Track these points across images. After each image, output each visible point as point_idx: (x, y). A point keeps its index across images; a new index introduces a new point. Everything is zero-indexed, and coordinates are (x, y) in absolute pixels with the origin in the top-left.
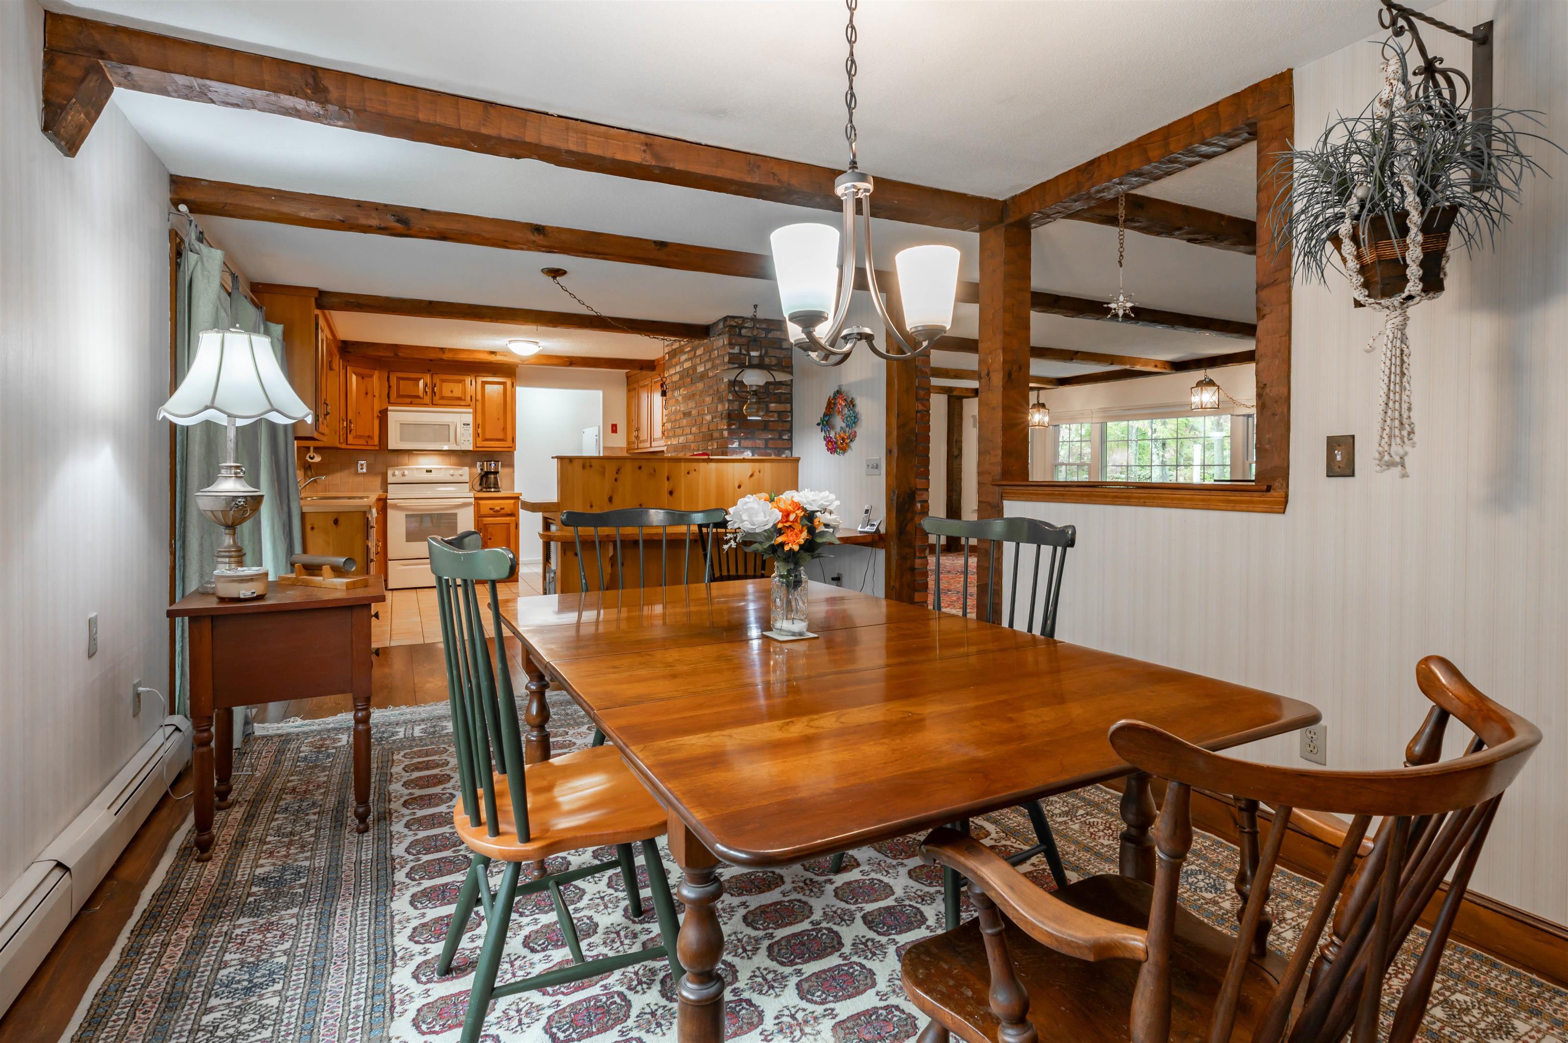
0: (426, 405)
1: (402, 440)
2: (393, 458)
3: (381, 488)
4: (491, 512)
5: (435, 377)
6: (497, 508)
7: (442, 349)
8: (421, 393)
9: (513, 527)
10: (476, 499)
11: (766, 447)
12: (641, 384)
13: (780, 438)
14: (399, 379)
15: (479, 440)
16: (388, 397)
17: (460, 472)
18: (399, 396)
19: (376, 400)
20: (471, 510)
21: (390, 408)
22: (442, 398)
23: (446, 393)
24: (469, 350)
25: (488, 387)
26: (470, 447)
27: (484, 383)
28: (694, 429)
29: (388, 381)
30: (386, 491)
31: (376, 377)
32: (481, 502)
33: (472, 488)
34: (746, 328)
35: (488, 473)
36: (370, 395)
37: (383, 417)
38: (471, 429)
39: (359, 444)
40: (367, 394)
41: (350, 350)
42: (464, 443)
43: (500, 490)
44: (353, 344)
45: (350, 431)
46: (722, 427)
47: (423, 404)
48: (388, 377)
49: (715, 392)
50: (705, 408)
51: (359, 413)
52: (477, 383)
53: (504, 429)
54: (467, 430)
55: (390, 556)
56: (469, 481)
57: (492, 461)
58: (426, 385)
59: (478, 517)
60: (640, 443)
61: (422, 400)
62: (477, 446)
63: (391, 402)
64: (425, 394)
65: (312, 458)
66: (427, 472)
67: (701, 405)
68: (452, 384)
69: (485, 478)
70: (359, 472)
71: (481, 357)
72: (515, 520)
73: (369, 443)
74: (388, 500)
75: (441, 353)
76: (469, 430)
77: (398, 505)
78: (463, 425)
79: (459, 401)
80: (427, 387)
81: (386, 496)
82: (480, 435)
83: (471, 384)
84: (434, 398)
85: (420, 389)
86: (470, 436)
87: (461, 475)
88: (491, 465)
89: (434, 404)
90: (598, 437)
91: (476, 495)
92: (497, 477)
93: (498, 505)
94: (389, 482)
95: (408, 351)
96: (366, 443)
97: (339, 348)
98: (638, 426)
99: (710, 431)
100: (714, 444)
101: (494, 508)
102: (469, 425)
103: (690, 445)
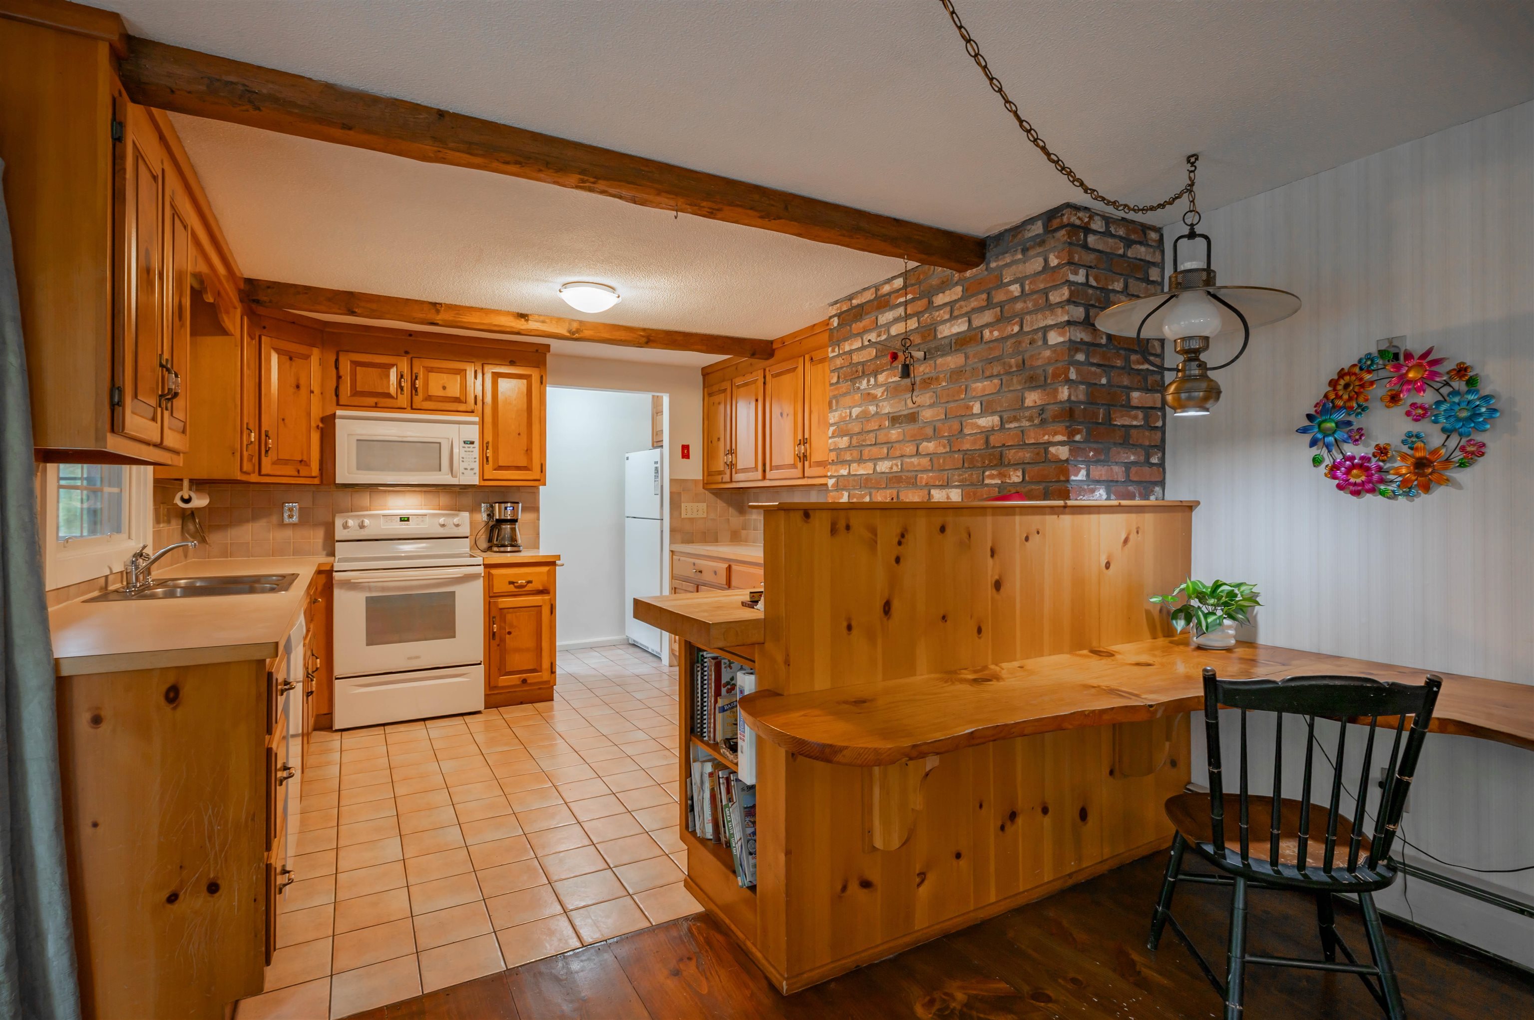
0: (401, 409)
1: (359, 468)
2: (345, 499)
3: (324, 549)
4: (511, 588)
5: (416, 362)
6: (522, 582)
7: (435, 305)
8: (393, 390)
9: (546, 611)
10: (487, 566)
11: (1128, 481)
12: (739, 381)
13: (1147, 461)
14: (355, 364)
15: (488, 468)
16: (337, 395)
17: (456, 520)
18: (355, 393)
19: (315, 400)
20: (477, 588)
21: (339, 413)
22: (429, 398)
23: (435, 389)
24: (481, 310)
25: (504, 384)
26: (474, 479)
27: (496, 376)
28: (929, 446)
29: (337, 368)
30: (332, 554)
31: (315, 360)
32: (494, 571)
33: (475, 546)
34: (1095, 232)
35: (501, 522)
36: (304, 391)
37: (327, 428)
38: (476, 450)
39: (283, 474)
40: (298, 387)
41: (263, 298)
42: (463, 473)
43: (519, 551)
44: (269, 287)
45: (267, 451)
46: (1046, 437)
47: (397, 407)
48: (337, 361)
49: (1014, 369)
50: (971, 404)
51: (283, 420)
52: (485, 376)
53: (527, 450)
54: (469, 451)
55: (337, 672)
56: (468, 534)
57: (507, 503)
58: (402, 376)
59: (490, 597)
60: (736, 473)
61: (394, 401)
62: (485, 478)
63: (341, 403)
64: (399, 390)
65: (187, 501)
66: (401, 520)
67: (956, 398)
68: (445, 376)
69: (495, 529)
70: (285, 522)
71: (502, 324)
72: (550, 599)
73: (302, 474)
74: (334, 574)
75: (433, 311)
76: (472, 452)
77: (352, 581)
78: (463, 443)
79: (456, 404)
80: (403, 380)
81: (332, 566)
82: (490, 459)
83: (476, 377)
84: (415, 398)
85: (391, 383)
86: (475, 462)
87: (457, 525)
88: (506, 508)
89: (414, 407)
90: (658, 465)
91: (485, 559)
92: (515, 529)
93: (521, 575)
94: (337, 538)
95: (374, 306)
96: (296, 474)
97: (240, 291)
98: (734, 447)
99: (994, 447)
100: (1011, 473)
101: (515, 581)
102: (472, 443)
103: (917, 476)
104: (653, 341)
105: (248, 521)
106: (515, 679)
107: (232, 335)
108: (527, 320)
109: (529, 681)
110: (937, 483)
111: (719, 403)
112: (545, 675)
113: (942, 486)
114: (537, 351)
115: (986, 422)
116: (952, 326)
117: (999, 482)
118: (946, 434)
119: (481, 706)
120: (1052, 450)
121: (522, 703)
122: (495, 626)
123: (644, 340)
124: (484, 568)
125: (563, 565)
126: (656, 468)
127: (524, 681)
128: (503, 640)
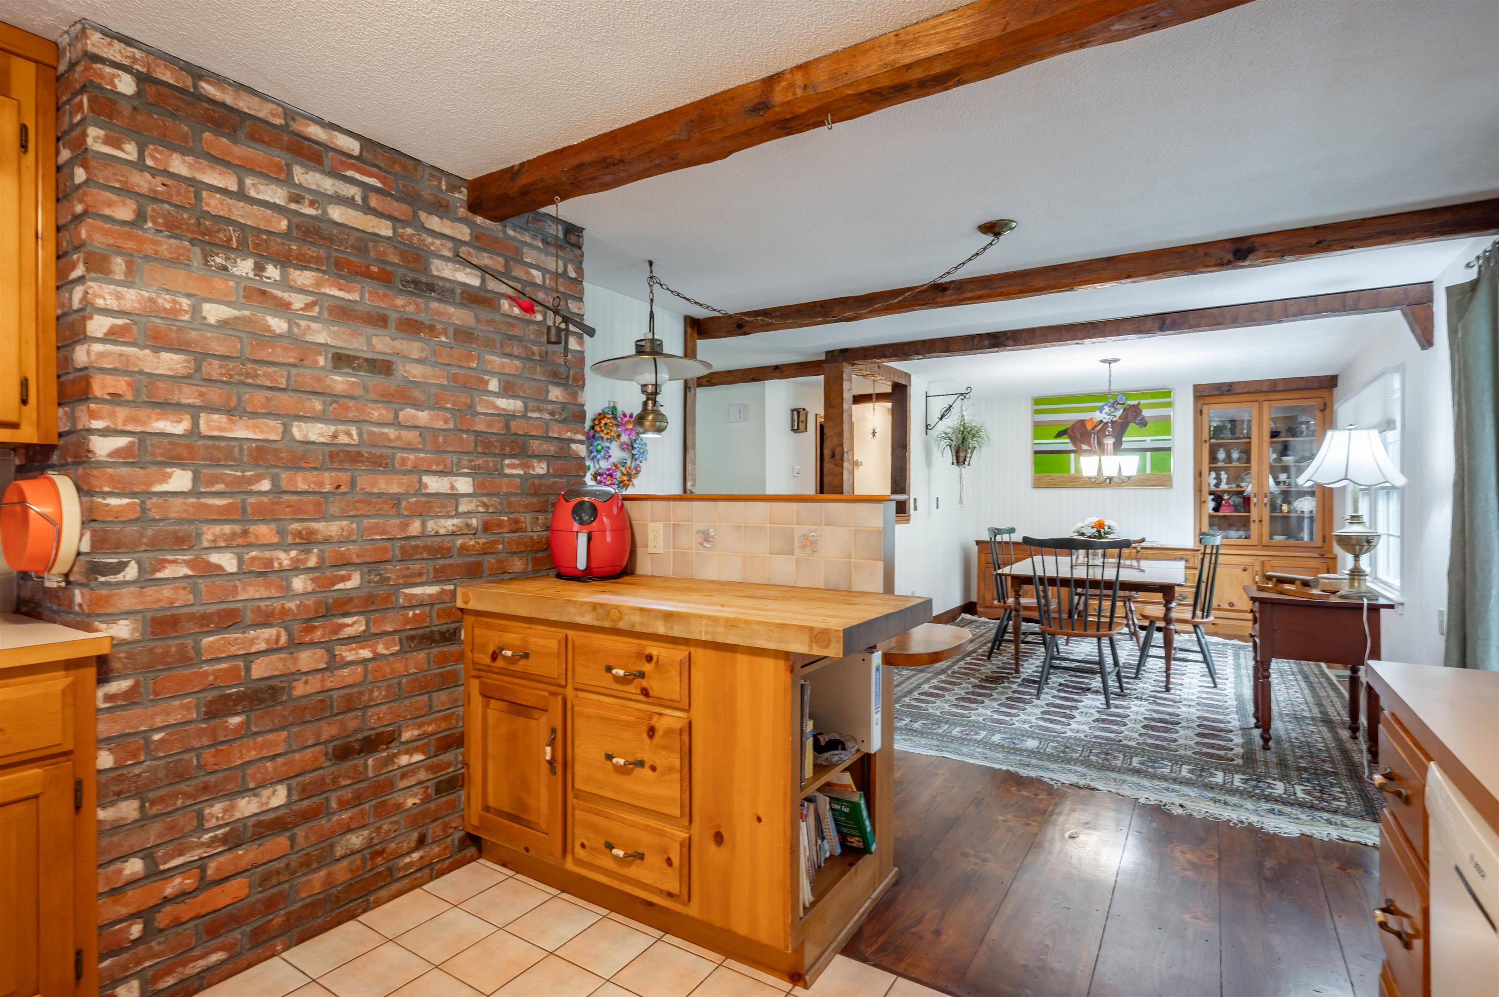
46: (569, 434)
49: (537, 358)
50: (487, 378)
67: (464, 364)
99: (516, 434)
100: (536, 464)
103: (394, 455)
110: (434, 468)
113: (441, 472)
115: (506, 404)
116: (456, 270)
117: (522, 472)
118: (449, 406)
120: (574, 446)
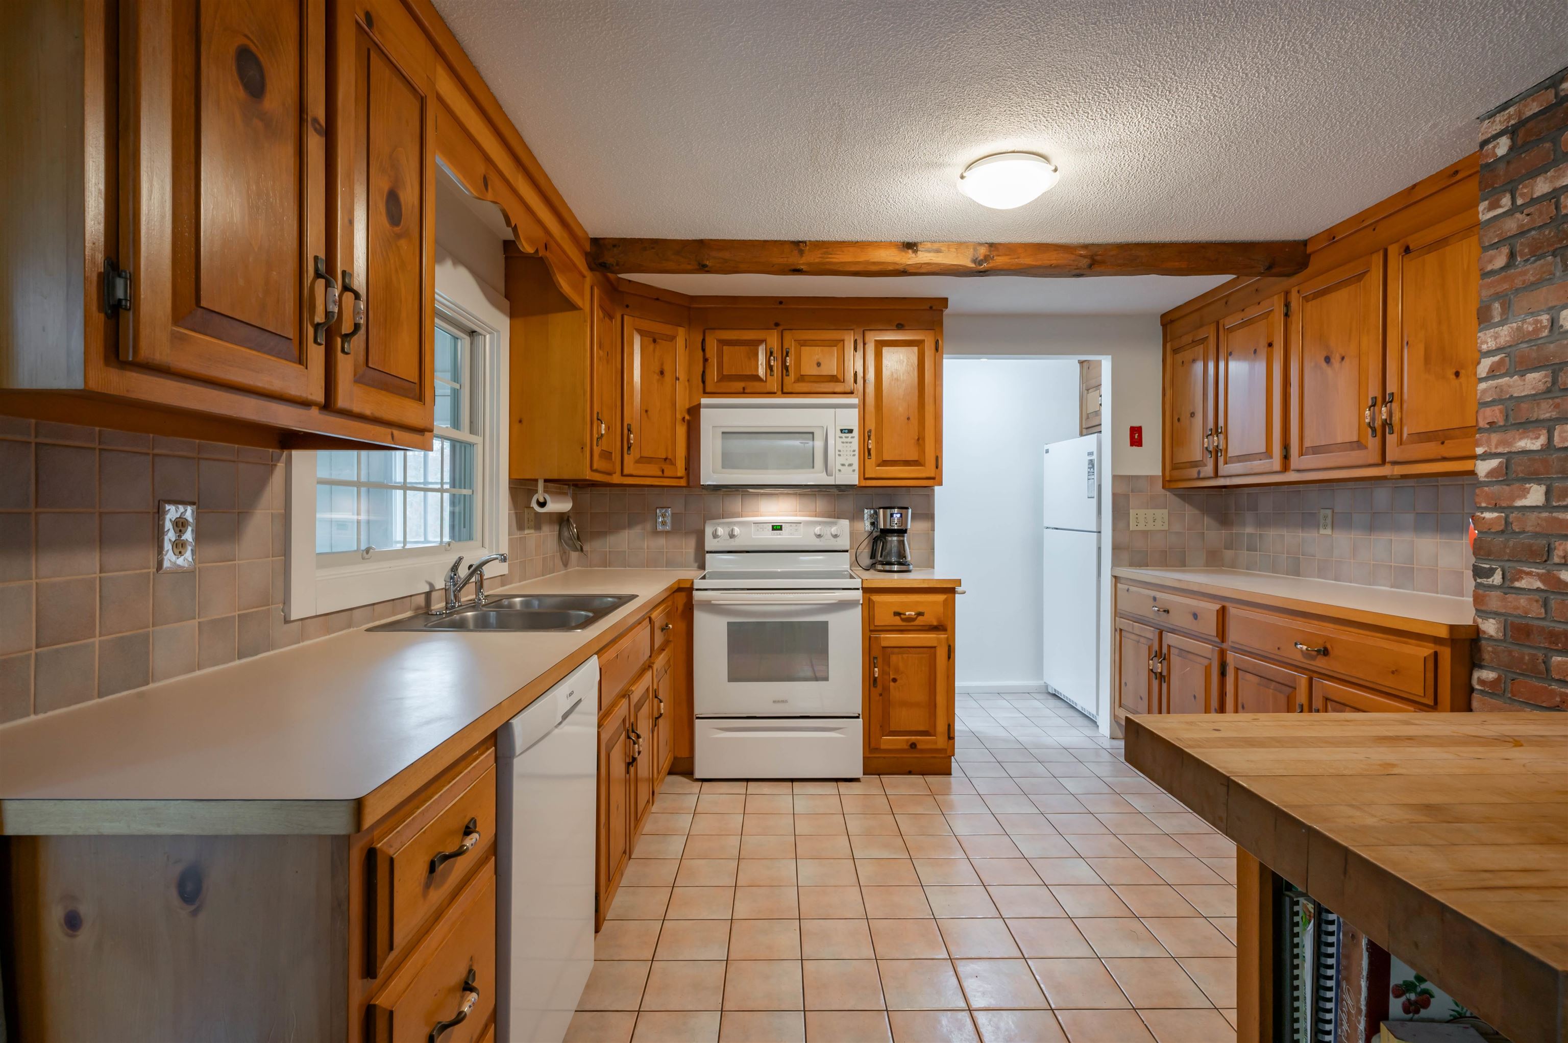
0: (771, 394)
1: (723, 467)
2: (712, 503)
3: (690, 561)
4: (897, 621)
5: (788, 336)
6: (910, 613)
8: (761, 372)
9: (941, 654)
10: (866, 590)
12: (1230, 322)
14: (723, 343)
15: (871, 463)
16: (704, 382)
17: (834, 530)
18: (723, 378)
19: (681, 388)
20: (855, 616)
21: (704, 401)
22: (801, 378)
23: (809, 369)
25: (889, 355)
26: (852, 478)
27: (880, 345)
29: (704, 350)
30: (702, 567)
31: (680, 342)
32: (876, 598)
33: (856, 562)
35: (886, 532)
36: (668, 378)
37: (692, 420)
38: (854, 441)
39: (647, 474)
40: (662, 373)
41: (610, 259)
42: (840, 471)
43: (908, 571)
44: (614, 246)
45: (629, 448)
47: (765, 391)
48: (704, 340)
51: (646, 411)
52: (867, 346)
53: (918, 439)
54: (847, 443)
55: (698, 710)
56: (848, 548)
57: (894, 508)
58: (771, 353)
59: (871, 631)
60: (1226, 463)
61: (763, 384)
62: (867, 476)
63: (708, 390)
64: (769, 371)
65: (542, 504)
66: (773, 529)
68: (818, 349)
69: (879, 542)
70: (658, 530)
71: (882, 260)
72: (947, 639)
73: (666, 474)
74: (695, 593)
75: (796, 252)
76: (851, 443)
77: (713, 602)
78: (840, 431)
79: (832, 384)
80: (772, 358)
81: (692, 583)
82: (873, 452)
83: (855, 349)
84: (786, 379)
85: (760, 363)
86: (854, 455)
87: (835, 536)
88: (892, 515)
89: (785, 390)
90: (1094, 457)
91: (865, 582)
92: (903, 541)
93: (910, 604)
94: (707, 549)
95: (726, 255)
96: (660, 474)
97: (587, 255)
98: (1221, 423)
101: (901, 611)
102: (850, 431)
104: (1102, 263)
105: (623, 528)
106: (900, 741)
107: (581, 309)
108: (916, 252)
109: (919, 747)
111: (1194, 361)
112: (940, 741)
114: (931, 308)
119: (858, 772)
121: (910, 773)
122: (876, 669)
123: (1085, 262)
124: (863, 593)
125: (964, 593)
126: (1091, 462)
127: (913, 746)
128: (886, 689)
